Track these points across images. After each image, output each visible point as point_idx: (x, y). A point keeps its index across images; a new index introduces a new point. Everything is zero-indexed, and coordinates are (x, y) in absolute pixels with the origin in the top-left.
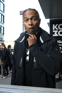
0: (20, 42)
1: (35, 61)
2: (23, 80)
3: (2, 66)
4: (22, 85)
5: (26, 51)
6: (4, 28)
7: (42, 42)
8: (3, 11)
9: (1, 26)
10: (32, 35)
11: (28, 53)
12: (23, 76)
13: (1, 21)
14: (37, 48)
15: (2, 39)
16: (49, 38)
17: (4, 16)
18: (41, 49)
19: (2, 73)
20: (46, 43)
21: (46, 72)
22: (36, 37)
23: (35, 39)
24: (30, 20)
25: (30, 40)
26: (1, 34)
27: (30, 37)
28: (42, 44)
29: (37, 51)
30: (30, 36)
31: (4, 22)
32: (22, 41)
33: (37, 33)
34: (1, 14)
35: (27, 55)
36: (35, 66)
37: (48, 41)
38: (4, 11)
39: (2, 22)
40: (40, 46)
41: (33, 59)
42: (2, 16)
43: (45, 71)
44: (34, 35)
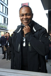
1: (29, 45)
6: (7, 19)
7: (35, 31)
9: (5, 17)
10: (26, 26)
12: (21, 58)
13: (5, 13)
14: (31, 35)
15: (6, 28)
16: (40, 28)
17: (7, 9)
18: (34, 36)
20: (38, 31)
21: (39, 54)
24: (25, 16)
26: (5, 24)
28: (35, 32)
31: (7, 14)
33: (30, 25)
34: (6, 7)
36: (30, 49)
37: (40, 30)
38: (8, 4)
41: (28, 44)
42: (6, 9)
44: (28, 26)
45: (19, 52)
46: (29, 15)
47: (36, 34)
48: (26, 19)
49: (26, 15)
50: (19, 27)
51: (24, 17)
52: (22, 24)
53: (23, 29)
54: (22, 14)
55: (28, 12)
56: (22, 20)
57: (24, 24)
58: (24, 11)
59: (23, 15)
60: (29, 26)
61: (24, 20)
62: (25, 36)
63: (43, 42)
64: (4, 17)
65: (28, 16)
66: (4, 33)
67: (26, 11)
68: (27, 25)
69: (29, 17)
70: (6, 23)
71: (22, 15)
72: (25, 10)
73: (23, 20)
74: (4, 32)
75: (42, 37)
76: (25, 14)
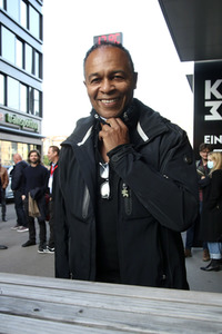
0: (79, 144)
1: (125, 193)
2: (94, 256)
3: (36, 220)
4: (89, 280)
5: (98, 170)
6: (41, 93)
7: (145, 138)
8: (38, 38)
9: (33, 88)
10: (112, 121)
11: (105, 174)
13: (33, 72)
14: (131, 157)
15: (35, 131)
17: (41, 55)
18: (142, 159)
19: (38, 240)
22: (123, 126)
23: (121, 129)
24: (106, 80)
25: (109, 135)
26: (33, 113)
27: (105, 127)
28: (146, 144)
29: (131, 164)
30: (105, 123)
31: (41, 76)
32: (83, 143)
33: (125, 115)
34: (33, 48)
35: (104, 180)
36: (128, 209)
37: (162, 135)
38: (41, 37)
39: (37, 76)
40: (139, 150)
41: (120, 189)
42: (37, 55)
43: (155, 221)
44: (118, 120)
45: (88, 218)
46: (121, 78)
47: (148, 148)
48: (109, 93)
49: (111, 76)
50: (82, 126)
51: (105, 86)
52: (94, 112)
53: (101, 133)
54: (96, 74)
55: (118, 65)
56: (94, 97)
57: (105, 113)
58: (102, 63)
59: (99, 79)
60: (123, 120)
61: (105, 96)
62: (107, 159)
63: (175, 181)
64: (28, 86)
65: (119, 81)
66: (29, 148)
67: (110, 61)
68: (115, 117)
69: (121, 85)
70: (36, 109)
71: (94, 78)
72: (105, 59)
73: (100, 96)
74: (29, 144)
75: (172, 160)
76: (106, 73)
